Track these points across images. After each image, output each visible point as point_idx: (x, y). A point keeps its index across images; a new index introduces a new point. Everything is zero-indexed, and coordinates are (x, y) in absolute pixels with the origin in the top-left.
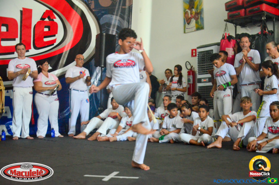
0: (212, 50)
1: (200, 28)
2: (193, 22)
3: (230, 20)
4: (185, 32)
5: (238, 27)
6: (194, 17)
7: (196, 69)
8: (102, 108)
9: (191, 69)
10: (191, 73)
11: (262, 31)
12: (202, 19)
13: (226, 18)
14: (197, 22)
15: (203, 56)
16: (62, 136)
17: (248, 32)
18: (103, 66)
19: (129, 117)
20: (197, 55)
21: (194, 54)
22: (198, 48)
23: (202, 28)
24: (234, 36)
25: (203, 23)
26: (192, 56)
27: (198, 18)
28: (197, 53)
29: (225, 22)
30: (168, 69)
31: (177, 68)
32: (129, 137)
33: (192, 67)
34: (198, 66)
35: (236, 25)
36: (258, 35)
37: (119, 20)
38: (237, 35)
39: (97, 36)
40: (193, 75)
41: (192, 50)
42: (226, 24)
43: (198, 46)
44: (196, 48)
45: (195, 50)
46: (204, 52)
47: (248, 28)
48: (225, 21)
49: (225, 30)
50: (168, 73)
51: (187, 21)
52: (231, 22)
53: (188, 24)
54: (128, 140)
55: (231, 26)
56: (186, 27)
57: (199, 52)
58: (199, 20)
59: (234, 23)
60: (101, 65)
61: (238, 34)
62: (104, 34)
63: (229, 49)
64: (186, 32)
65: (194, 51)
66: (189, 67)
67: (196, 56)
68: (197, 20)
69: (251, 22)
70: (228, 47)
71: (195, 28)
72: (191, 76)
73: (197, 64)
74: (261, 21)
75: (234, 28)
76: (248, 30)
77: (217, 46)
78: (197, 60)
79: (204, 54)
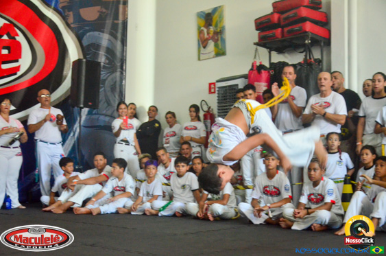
0: (237, 85)
1: (220, 53)
2: (211, 45)
3: (263, 42)
4: (199, 59)
5: (274, 53)
6: (213, 38)
7: (215, 111)
8: (81, 167)
9: (208, 112)
10: (209, 116)
11: (305, 60)
12: (223, 41)
13: (256, 40)
14: (216, 46)
15: (225, 92)
16: (24, 207)
17: (287, 61)
18: (82, 106)
19: (120, 179)
20: (217, 92)
21: (213, 91)
22: (218, 81)
23: (224, 54)
24: (267, 65)
25: (225, 47)
26: (210, 92)
27: (218, 40)
28: (217, 89)
29: (255, 46)
30: (169, 113)
31: (193, 109)
32: (120, 208)
33: (209, 108)
34: (218, 106)
35: (270, 49)
36: (300, 64)
37: (109, 40)
38: (271, 64)
39: (73, 62)
40: (211, 119)
41: (210, 84)
42: (257, 49)
43: (218, 78)
44: (214, 81)
45: (214, 84)
46: (226, 87)
47: (286, 55)
48: (255, 44)
49: (255, 57)
50: (170, 118)
51: (203, 43)
52: (264, 46)
53: (204, 47)
54: (117, 213)
55: (263, 51)
56: (202, 52)
57: (219, 88)
58: (219, 42)
59: (267, 48)
60: (80, 104)
61: (273, 63)
62: (84, 60)
63: (259, 83)
64: (201, 58)
65: (212, 86)
66: (206, 108)
67: (214, 92)
68: (216, 41)
69: (290, 46)
70: (258, 81)
71: (213, 53)
72: (209, 121)
73: (217, 104)
74: (304, 45)
75: (268, 54)
76: (286, 57)
77: (243, 79)
78: (217, 98)
79: (226, 90)
